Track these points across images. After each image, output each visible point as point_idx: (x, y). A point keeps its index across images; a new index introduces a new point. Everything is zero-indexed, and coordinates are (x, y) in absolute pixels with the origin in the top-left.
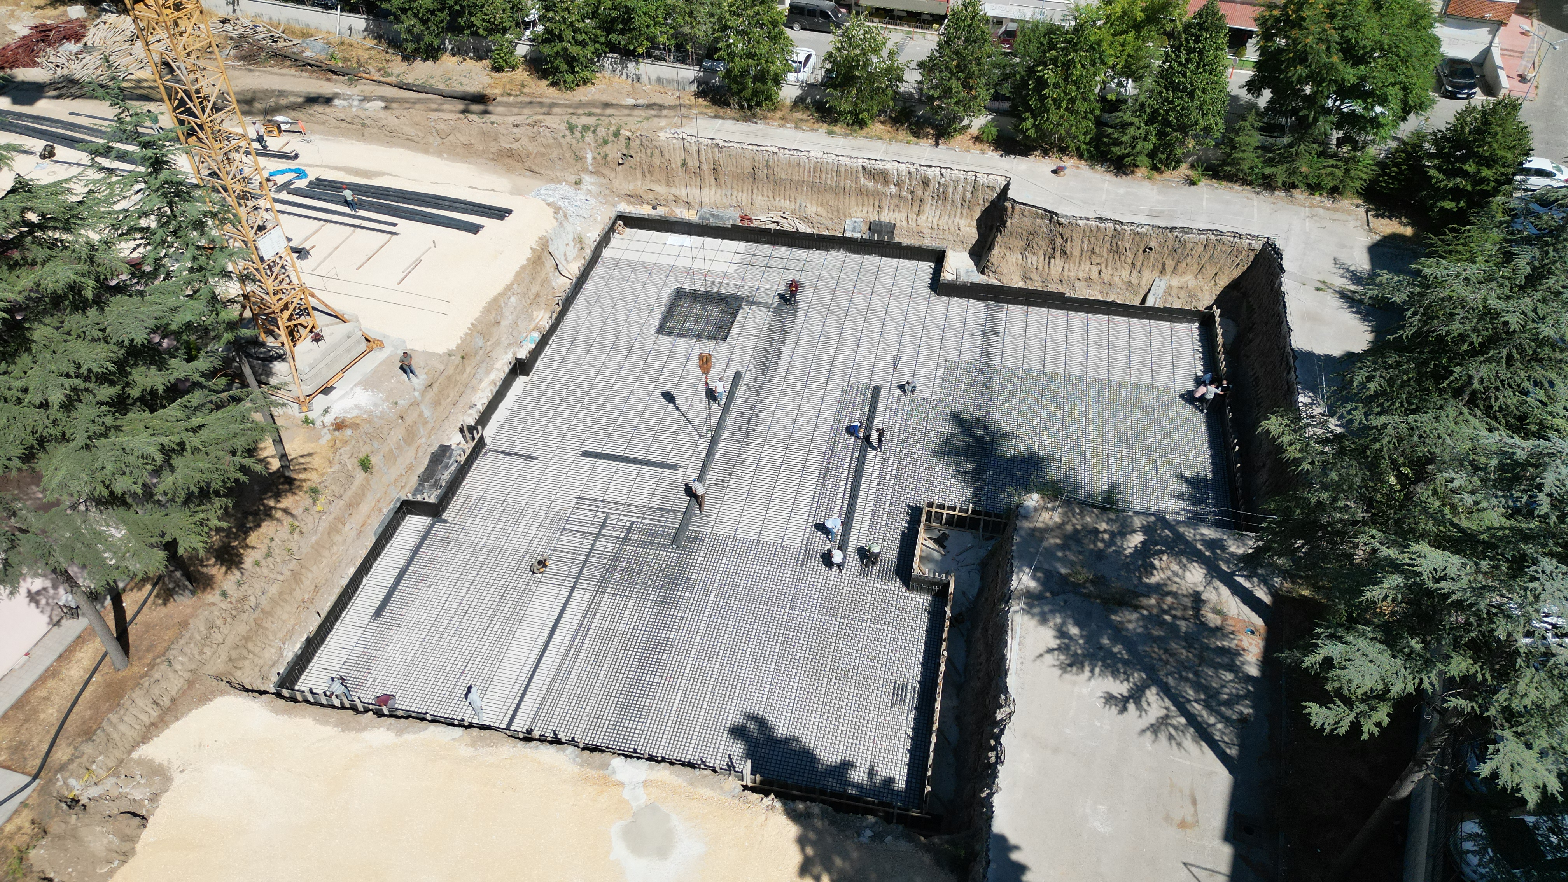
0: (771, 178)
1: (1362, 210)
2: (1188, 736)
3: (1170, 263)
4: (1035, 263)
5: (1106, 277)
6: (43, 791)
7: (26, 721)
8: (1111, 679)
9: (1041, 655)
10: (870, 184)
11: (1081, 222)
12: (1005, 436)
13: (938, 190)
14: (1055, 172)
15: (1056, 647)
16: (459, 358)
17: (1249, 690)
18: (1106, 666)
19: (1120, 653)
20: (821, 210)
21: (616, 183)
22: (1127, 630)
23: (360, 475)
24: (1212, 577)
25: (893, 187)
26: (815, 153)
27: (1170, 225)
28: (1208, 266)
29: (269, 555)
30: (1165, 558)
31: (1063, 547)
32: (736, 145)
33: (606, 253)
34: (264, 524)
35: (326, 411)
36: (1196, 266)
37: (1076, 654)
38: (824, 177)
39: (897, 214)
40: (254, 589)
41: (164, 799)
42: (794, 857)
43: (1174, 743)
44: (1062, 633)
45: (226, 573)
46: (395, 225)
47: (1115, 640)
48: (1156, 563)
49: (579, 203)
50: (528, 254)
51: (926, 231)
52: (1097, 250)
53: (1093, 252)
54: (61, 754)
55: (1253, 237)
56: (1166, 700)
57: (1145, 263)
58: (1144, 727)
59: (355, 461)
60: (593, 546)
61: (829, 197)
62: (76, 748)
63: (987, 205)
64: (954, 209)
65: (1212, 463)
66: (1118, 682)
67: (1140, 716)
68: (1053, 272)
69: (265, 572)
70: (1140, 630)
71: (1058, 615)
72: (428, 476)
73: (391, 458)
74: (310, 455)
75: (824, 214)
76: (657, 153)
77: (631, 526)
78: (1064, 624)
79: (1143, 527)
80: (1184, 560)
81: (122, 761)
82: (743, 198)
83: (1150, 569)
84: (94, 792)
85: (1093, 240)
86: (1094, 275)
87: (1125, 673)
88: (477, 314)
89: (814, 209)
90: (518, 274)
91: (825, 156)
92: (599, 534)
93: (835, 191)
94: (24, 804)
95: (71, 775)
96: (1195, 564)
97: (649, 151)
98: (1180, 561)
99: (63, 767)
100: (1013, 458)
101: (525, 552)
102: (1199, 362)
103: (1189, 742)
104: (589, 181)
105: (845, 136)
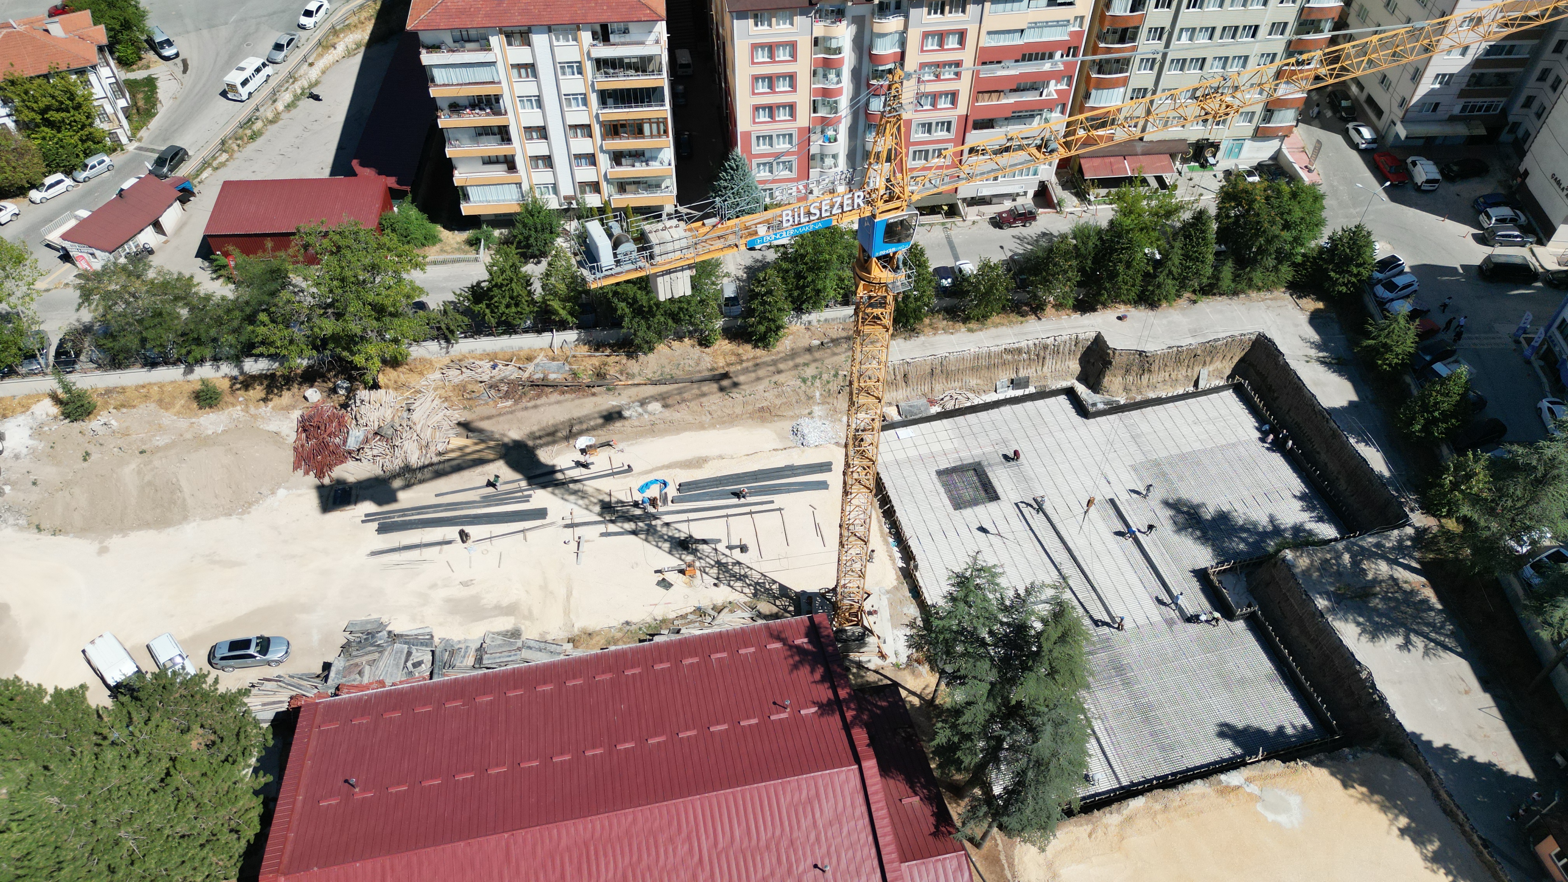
0: (944, 372)
1: (1288, 295)
2: (1440, 651)
3: (1208, 360)
4: (1131, 380)
5: (1174, 376)
8: (1393, 637)
10: (1010, 357)
11: (1158, 353)
13: (1054, 349)
15: (1360, 631)
17: (1444, 617)
18: (1386, 632)
19: (1386, 622)
20: (979, 381)
22: (1380, 609)
24: (1390, 564)
25: (1024, 355)
26: (974, 349)
27: (1207, 340)
28: (1228, 355)
30: (1365, 562)
31: (1321, 576)
32: (918, 359)
35: (896, 654)
36: (1221, 356)
37: (1371, 631)
38: (981, 361)
39: (1029, 370)
43: (1437, 657)
44: (1358, 624)
47: (1379, 616)
48: (1364, 566)
51: (1049, 375)
52: (1168, 364)
53: (1165, 366)
55: (1251, 333)
56: (1420, 637)
57: (1195, 364)
58: (1422, 655)
61: (985, 372)
63: (1084, 349)
64: (1064, 357)
66: (1397, 637)
67: (1417, 650)
68: (1144, 384)
70: (1384, 606)
71: (1349, 615)
75: (983, 383)
78: (1355, 619)
80: (1373, 560)
82: (926, 388)
83: (1364, 571)
85: (1165, 359)
86: (1166, 378)
87: (1396, 632)
89: (976, 382)
91: (980, 349)
93: (988, 368)
96: (1379, 560)
102: (1250, 416)
103: (1442, 654)
104: (818, 410)
105: (981, 330)
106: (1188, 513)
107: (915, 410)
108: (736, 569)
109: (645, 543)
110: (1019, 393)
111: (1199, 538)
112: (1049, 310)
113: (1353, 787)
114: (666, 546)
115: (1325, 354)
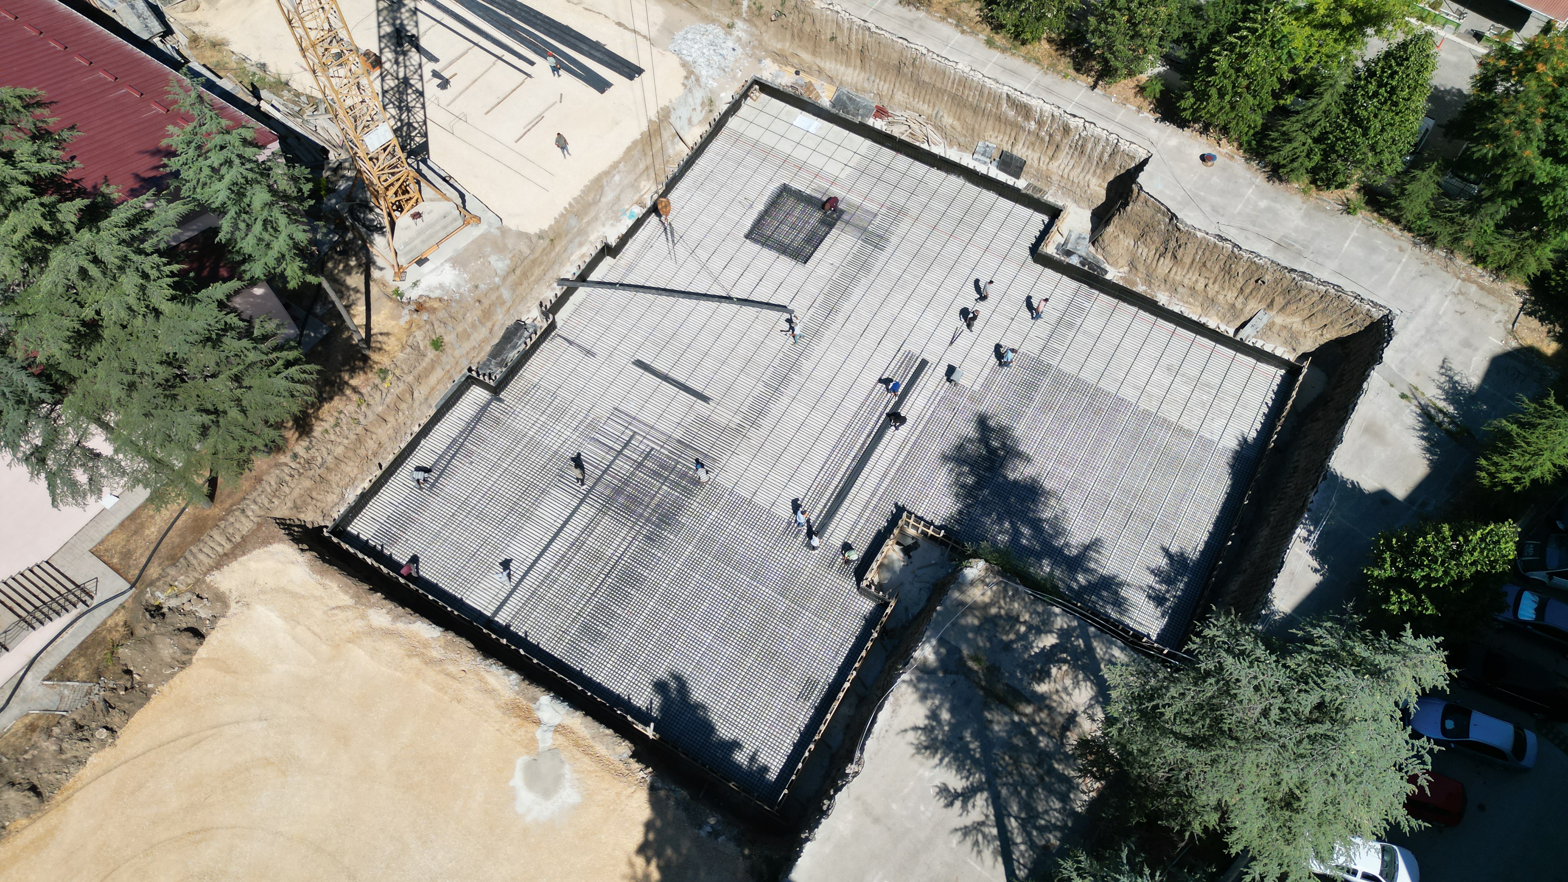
0: (915, 77)
1: (1519, 300)
2: (991, 847)
3: (1280, 301)
4: (1144, 254)
5: (1212, 290)
6: (136, 598)
7: (136, 533)
8: (954, 772)
9: (906, 731)
10: (1011, 113)
11: (1199, 234)
12: (1019, 455)
13: (1078, 141)
14: (1203, 158)
15: (922, 726)
16: (547, 241)
17: (1066, 825)
18: (955, 759)
19: (974, 750)
20: (956, 124)
21: (766, 37)
22: (992, 731)
23: (431, 354)
24: (1098, 702)
25: (1033, 123)
26: (963, 67)
27: (1290, 265)
28: (1319, 316)
29: (337, 425)
30: (1065, 668)
31: (978, 630)
32: (887, 35)
33: (733, 123)
34: (336, 398)
35: (415, 284)
36: (1306, 312)
37: (936, 738)
38: (966, 92)
39: (1030, 152)
40: (320, 454)
41: (221, 622)
42: (637, 836)
43: (975, 849)
44: (934, 715)
45: (297, 439)
46: (532, 63)
47: (976, 736)
48: (1054, 671)
49: (724, 52)
50: (644, 127)
51: (1055, 178)
52: (1209, 265)
53: (1204, 265)
54: (153, 571)
55: (1375, 305)
56: (991, 808)
57: (1254, 293)
58: (958, 827)
59: (428, 343)
60: (612, 462)
61: (968, 115)
62: (163, 570)
63: (1123, 171)
64: (1088, 165)
65: (1207, 543)
66: (959, 777)
67: (961, 815)
68: (1159, 270)
69: (333, 437)
70: (1004, 734)
71: (939, 696)
72: (498, 351)
73: (464, 336)
74: (387, 334)
75: (959, 128)
76: (809, 20)
77: (649, 453)
78: (939, 707)
79: (1061, 629)
80: (1081, 677)
81: (198, 580)
82: (885, 88)
83: (1044, 675)
84: (173, 603)
85: (1207, 253)
86: (1200, 286)
87: (969, 771)
88: (576, 193)
89: (950, 121)
90: (629, 150)
91: (972, 73)
92: (620, 453)
93: (975, 110)
94: (122, 606)
95: (158, 589)
96: (1089, 684)
97: (801, 16)
98: (1076, 677)
99: (152, 584)
100: (1015, 483)
101: (556, 453)
102: (1260, 419)
103: (987, 853)
104: (741, 29)
105: (1004, 50)
106: (992, 451)
107: (851, 108)
108: (411, 97)
109: (375, 14)
110: (1003, 177)
111: (963, 486)
112: (1125, 86)
113: (648, 861)
114: (387, 29)
115: (1451, 409)
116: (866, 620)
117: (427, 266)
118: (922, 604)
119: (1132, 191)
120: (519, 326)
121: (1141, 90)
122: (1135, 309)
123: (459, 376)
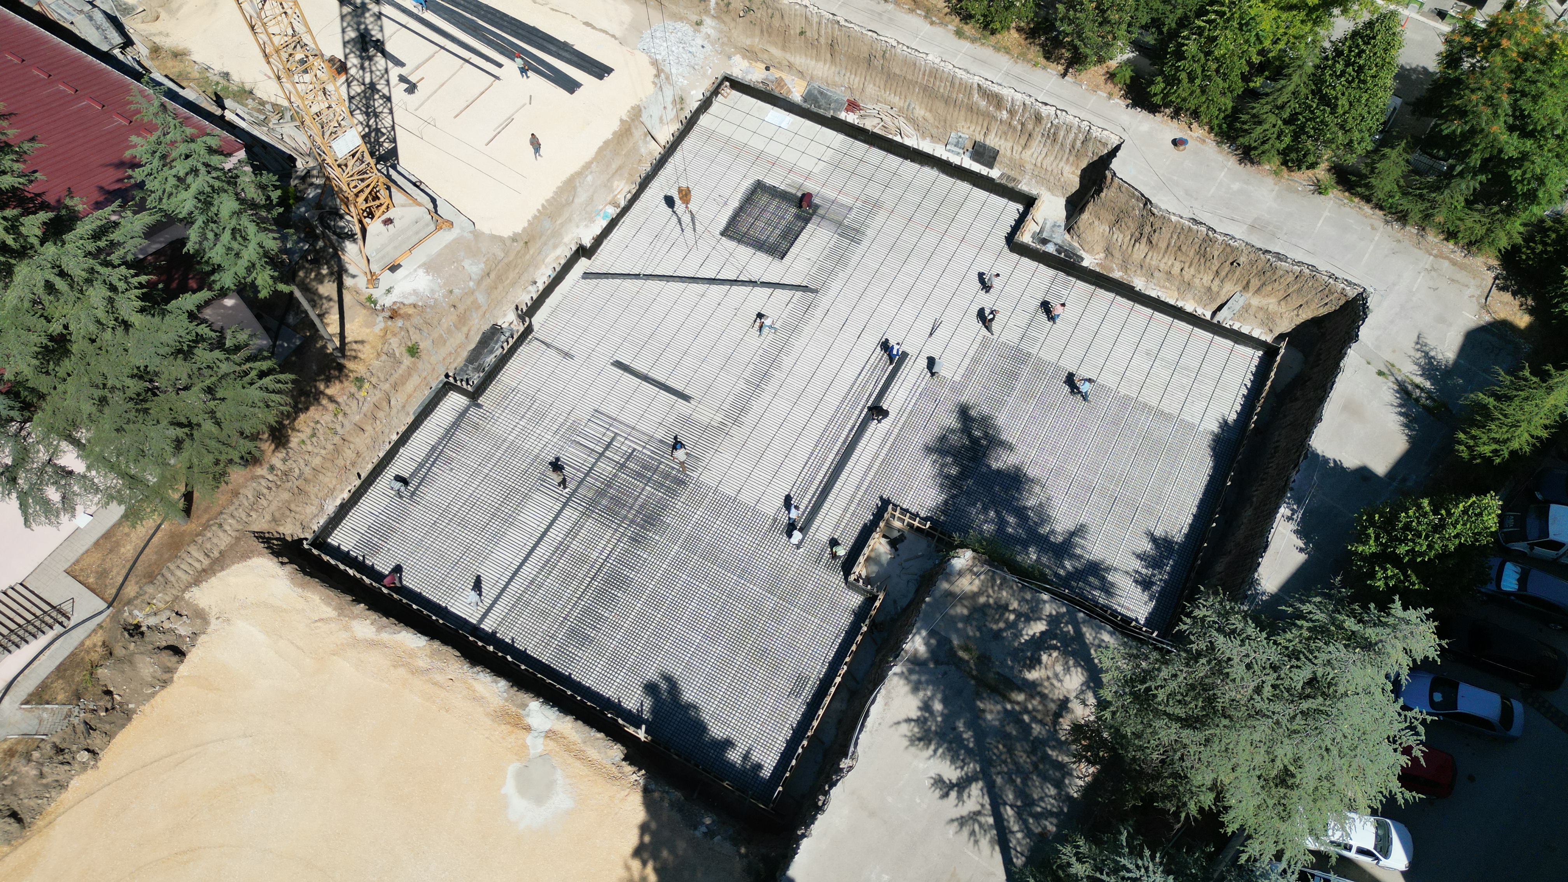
0: (885, 70)
1: (1491, 275)
2: (988, 837)
3: (1255, 283)
4: (1120, 240)
5: (1188, 273)
6: (114, 618)
7: (111, 551)
8: (948, 763)
9: (898, 723)
10: (983, 103)
11: (1173, 218)
12: (1003, 444)
13: (1050, 129)
14: (1175, 142)
15: (915, 717)
16: (522, 244)
17: (1062, 810)
18: (949, 749)
19: (968, 740)
20: (928, 115)
21: (734, 33)
22: (985, 720)
23: (407, 361)
24: (1089, 687)
25: (1005, 112)
26: (933, 58)
27: (1265, 247)
28: (1294, 296)
29: (314, 435)
30: (1055, 654)
31: (967, 619)
32: (856, 28)
33: (704, 120)
34: (312, 408)
35: (389, 291)
36: (1282, 292)
37: (929, 729)
38: (937, 83)
39: (1003, 141)
40: (297, 466)
41: (202, 639)
42: (633, 839)
43: (972, 839)
44: (926, 707)
45: (274, 451)
46: (500, 66)
47: (969, 725)
48: (1045, 658)
49: (693, 50)
50: (615, 126)
51: (1029, 167)
52: (1184, 248)
53: (1180, 248)
54: (131, 590)
55: (1350, 283)
56: (986, 797)
57: (1230, 276)
58: (954, 817)
59: (403, 349)
60: (594, 465)
61: (940, 106)
62: (140, 588)
63: (1095, 158)
64: (1061, 153)
65: (1192, 526)
66: (953, 767)
67: (957, 805)
68: (1135, 256)
69: (310, 448)
70: (997, 723)
71: (930, 687)
72: (475, 356)
73: (440, 342)
74: (362, 342)
75: (931, 120)
76: (777, 15)
77: (631, 454)
78: (931, 698)
79: (1050, 615)
80: (1071, 663)
81: (177, 597)
82: (856, 81)
83: (1035, 662)
84: (152, 621)
85: (1182, 237)
86: (1176, 270)
87: (963, 761)
88: (549, 195)
89: (922, 112)
90: (601, 150)
91: (942, 64)
92: (602, 455)
93: (947, 101)
94: (100, 626)
95: (136, 607)
96: (1079, 669)
97: (770, 11)
98: (1067, 663)
99: (129, 602)
100: (999, 472)
101: (537, 457)
102: (1240, 400)
103: (985, 842)
104: (710, 25)
105: (973, 40)
106: (975, 441)
107: (822, 102)
108: (378, 103)
109: (339, 19)
110: (976, 167)
111: (947, 477)
112: (1095, 73)
113: (644, 864)
114: (352, 34)
115: (1428, 385)
116: (855, 615)
117: (399, 272)
118: (911, 596)
119: (1105, 178)
120: (495, 331)
121: (1111, 76)
122: (1112, 295)
123: (436, 383)
